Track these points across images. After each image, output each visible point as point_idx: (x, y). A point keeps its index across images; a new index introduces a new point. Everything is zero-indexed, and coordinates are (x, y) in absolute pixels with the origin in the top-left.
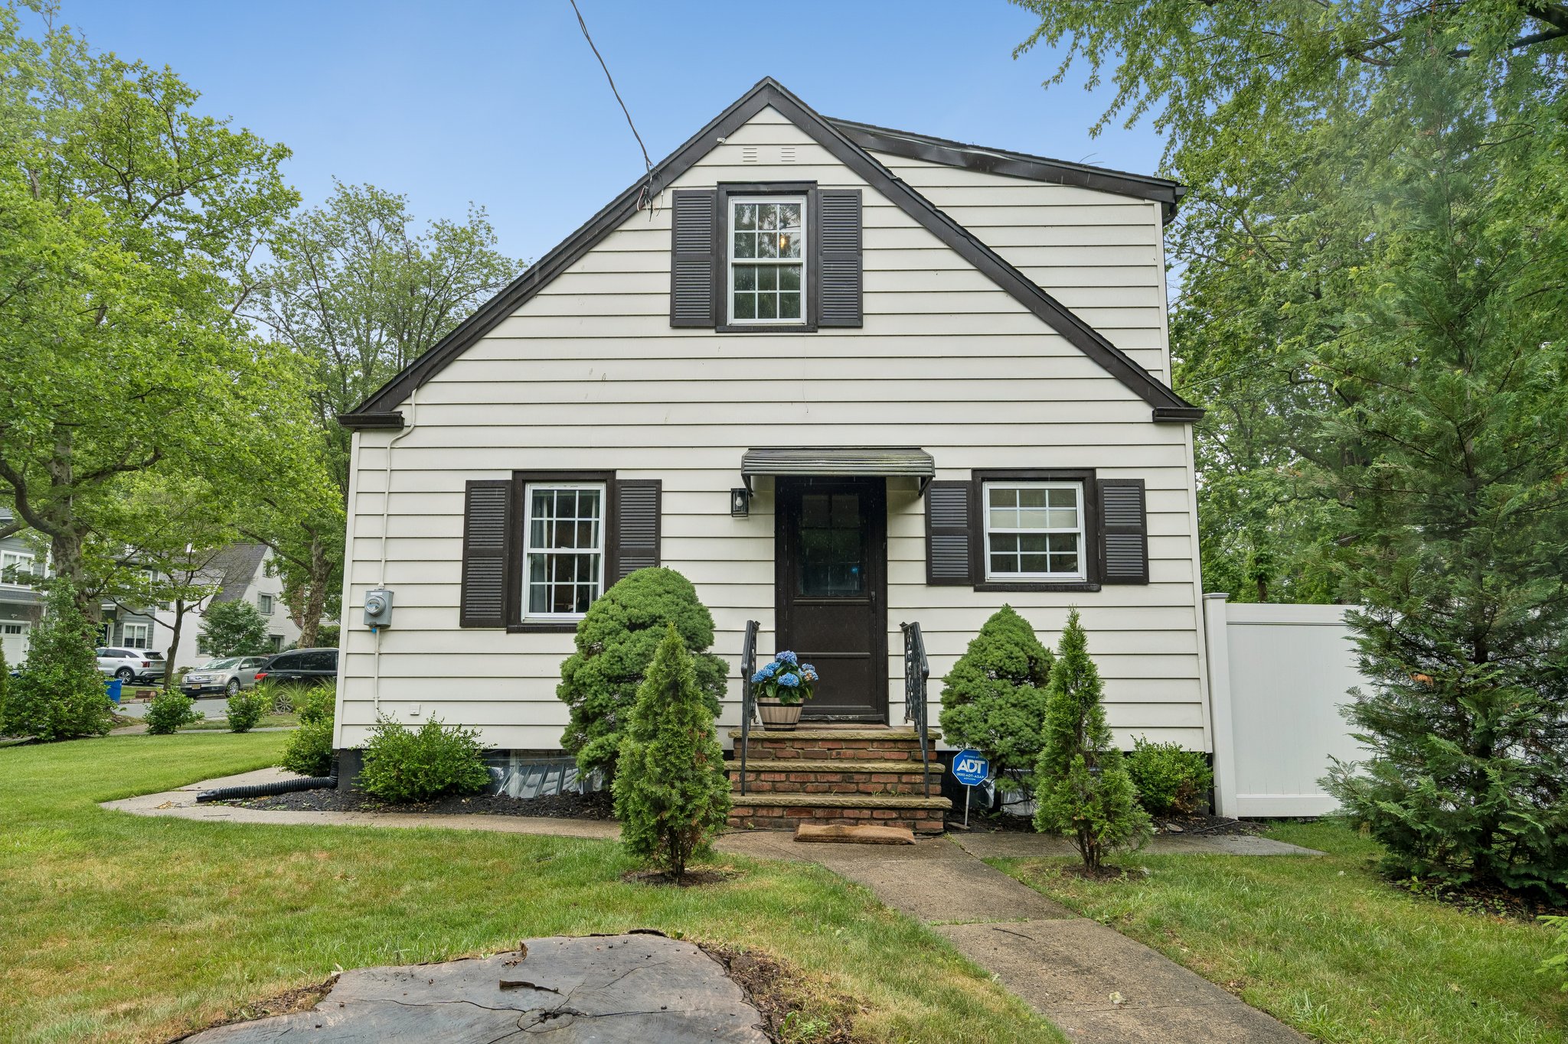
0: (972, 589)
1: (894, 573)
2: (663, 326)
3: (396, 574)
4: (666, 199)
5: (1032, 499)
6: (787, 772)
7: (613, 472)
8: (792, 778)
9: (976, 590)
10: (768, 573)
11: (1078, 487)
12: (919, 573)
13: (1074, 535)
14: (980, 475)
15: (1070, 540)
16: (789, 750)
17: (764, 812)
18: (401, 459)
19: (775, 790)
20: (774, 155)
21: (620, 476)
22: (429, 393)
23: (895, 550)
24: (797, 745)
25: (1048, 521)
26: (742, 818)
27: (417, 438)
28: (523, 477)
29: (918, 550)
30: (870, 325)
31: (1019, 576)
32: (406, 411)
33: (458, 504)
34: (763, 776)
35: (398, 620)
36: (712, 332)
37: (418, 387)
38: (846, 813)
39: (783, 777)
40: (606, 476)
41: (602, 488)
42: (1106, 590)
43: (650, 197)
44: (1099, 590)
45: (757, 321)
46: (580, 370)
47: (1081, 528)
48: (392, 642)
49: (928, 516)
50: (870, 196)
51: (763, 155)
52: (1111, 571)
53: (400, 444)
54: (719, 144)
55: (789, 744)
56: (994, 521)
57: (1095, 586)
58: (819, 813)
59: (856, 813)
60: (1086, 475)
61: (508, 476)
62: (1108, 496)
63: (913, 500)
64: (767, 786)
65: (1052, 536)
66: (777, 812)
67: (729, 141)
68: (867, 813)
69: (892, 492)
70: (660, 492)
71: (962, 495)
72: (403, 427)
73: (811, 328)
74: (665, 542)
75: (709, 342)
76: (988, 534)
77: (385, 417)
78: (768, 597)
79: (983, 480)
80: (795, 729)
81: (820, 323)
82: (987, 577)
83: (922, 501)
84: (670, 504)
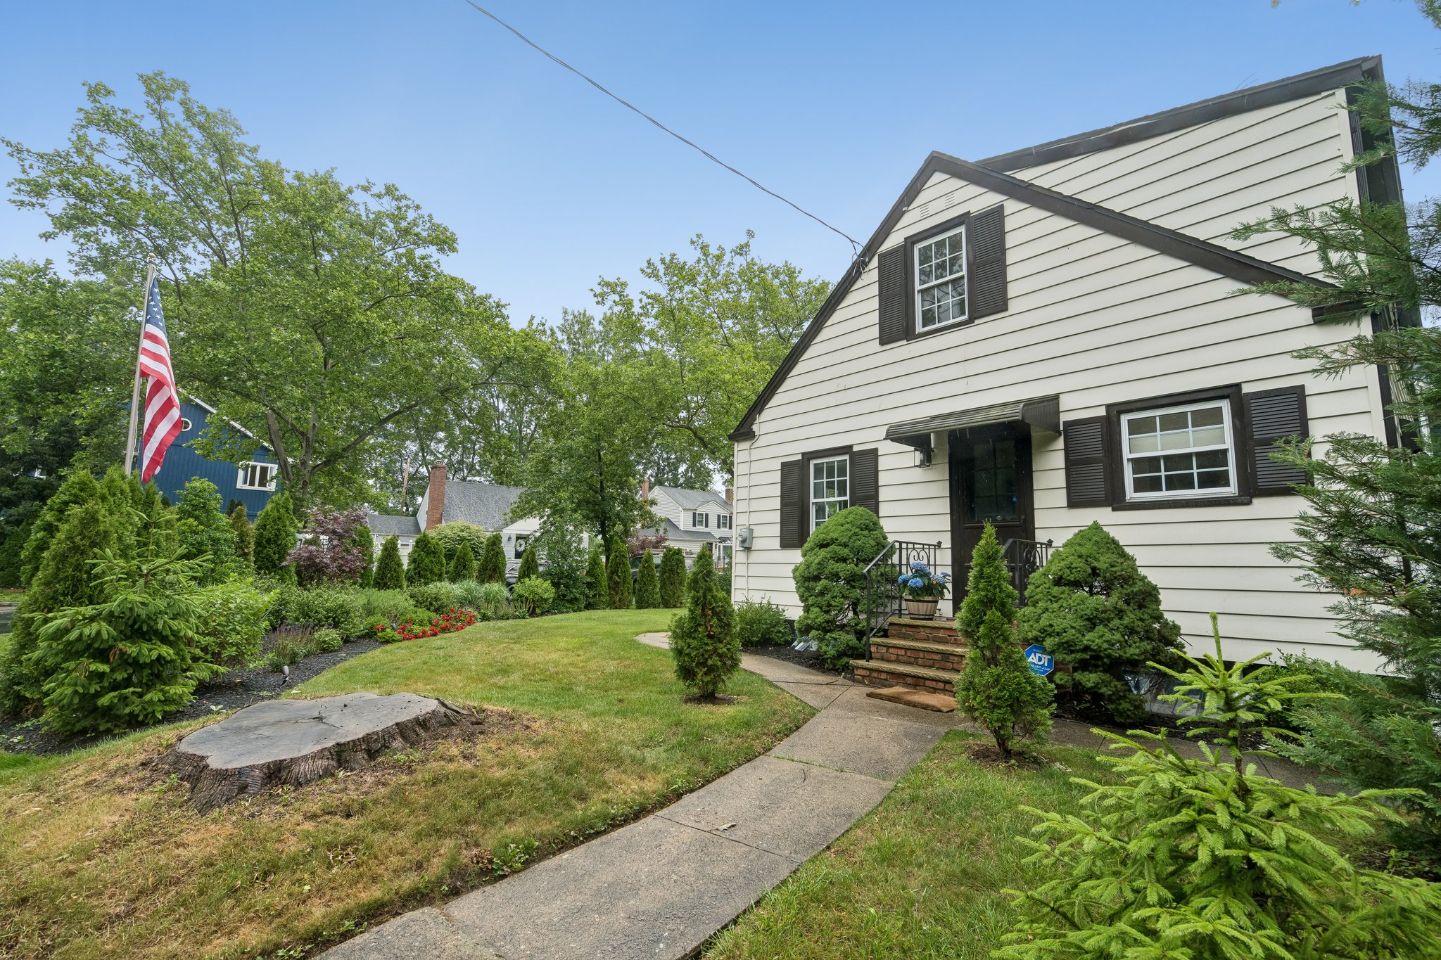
0: (1110, 509)
1: (1039, 500)
2: (876, 346)
3: (755, 519)
4: (875, 262)
5: (1175, 423)
6: (906, 649)
7: (851, 446)
8: (909, 654)
9: (1113, 510)
10: (945, 506)
11: (1225, 406)
12: (1061, 498)
13: (1225, 451)
14: (1116, 409)
15: (1218, 457)
16: (923, 633)
17: (875, 675)
18: (756, 454)
19: (898, 661)
20: (941, 204)
21: (855, 449)
22: (766, 415)
23: (1039, 481)
24: (928, 631)
25: (1192, 441)
26: (864, 677)
27: (760, 441)
28: (808, 456)
29: (1060, 479)
30: (1014, 306)
31: (1165, 494)
32: (755, 428)
33: (777, 477)
34: (891, 650)
35: (756, 544)
36: (904, 342)
37: (760, 413)
38: (928, 683)
39: (903, 652)
40: (847, 449)
41: (847, 457)
42: (1256, 501)
43: (865, 264)
44: (1249, 503)
45: (937, 325)
46: (832, 386)
47: (1228, 443)
48: (755, 557)
49: (1066, 450)
50: (1011, 206)
51: (933, 208)
52: (1262, 484)
53: (755, 446)
54: (904, 213)
55: (922, 629)
56: (1132, 448)
57: (1245, 499)
58: (909, 680)
59: (933, 684)
60: (1231, 392)
61: (799, 457)
62: (1255, 408)
63: (1053, 439)
64: (893, 657)
65: (1198, 454)
66: (883, 676)
67: (911, 207)
68: (941, 685)
69: (1036, 434)
70: (877, 456)
71: (1097, 429)
72: (754, 436)
73: (970, 321)
74: (881, 490)
75: (902, 349)
76: (1128, 460)
77: (744, 432)
78: (945, 523)
79: (1120, 413)
80: (931, 619)
81: (976, 315)
82: (1128, 498)
83: (1062, 438)
84: (883, 463)
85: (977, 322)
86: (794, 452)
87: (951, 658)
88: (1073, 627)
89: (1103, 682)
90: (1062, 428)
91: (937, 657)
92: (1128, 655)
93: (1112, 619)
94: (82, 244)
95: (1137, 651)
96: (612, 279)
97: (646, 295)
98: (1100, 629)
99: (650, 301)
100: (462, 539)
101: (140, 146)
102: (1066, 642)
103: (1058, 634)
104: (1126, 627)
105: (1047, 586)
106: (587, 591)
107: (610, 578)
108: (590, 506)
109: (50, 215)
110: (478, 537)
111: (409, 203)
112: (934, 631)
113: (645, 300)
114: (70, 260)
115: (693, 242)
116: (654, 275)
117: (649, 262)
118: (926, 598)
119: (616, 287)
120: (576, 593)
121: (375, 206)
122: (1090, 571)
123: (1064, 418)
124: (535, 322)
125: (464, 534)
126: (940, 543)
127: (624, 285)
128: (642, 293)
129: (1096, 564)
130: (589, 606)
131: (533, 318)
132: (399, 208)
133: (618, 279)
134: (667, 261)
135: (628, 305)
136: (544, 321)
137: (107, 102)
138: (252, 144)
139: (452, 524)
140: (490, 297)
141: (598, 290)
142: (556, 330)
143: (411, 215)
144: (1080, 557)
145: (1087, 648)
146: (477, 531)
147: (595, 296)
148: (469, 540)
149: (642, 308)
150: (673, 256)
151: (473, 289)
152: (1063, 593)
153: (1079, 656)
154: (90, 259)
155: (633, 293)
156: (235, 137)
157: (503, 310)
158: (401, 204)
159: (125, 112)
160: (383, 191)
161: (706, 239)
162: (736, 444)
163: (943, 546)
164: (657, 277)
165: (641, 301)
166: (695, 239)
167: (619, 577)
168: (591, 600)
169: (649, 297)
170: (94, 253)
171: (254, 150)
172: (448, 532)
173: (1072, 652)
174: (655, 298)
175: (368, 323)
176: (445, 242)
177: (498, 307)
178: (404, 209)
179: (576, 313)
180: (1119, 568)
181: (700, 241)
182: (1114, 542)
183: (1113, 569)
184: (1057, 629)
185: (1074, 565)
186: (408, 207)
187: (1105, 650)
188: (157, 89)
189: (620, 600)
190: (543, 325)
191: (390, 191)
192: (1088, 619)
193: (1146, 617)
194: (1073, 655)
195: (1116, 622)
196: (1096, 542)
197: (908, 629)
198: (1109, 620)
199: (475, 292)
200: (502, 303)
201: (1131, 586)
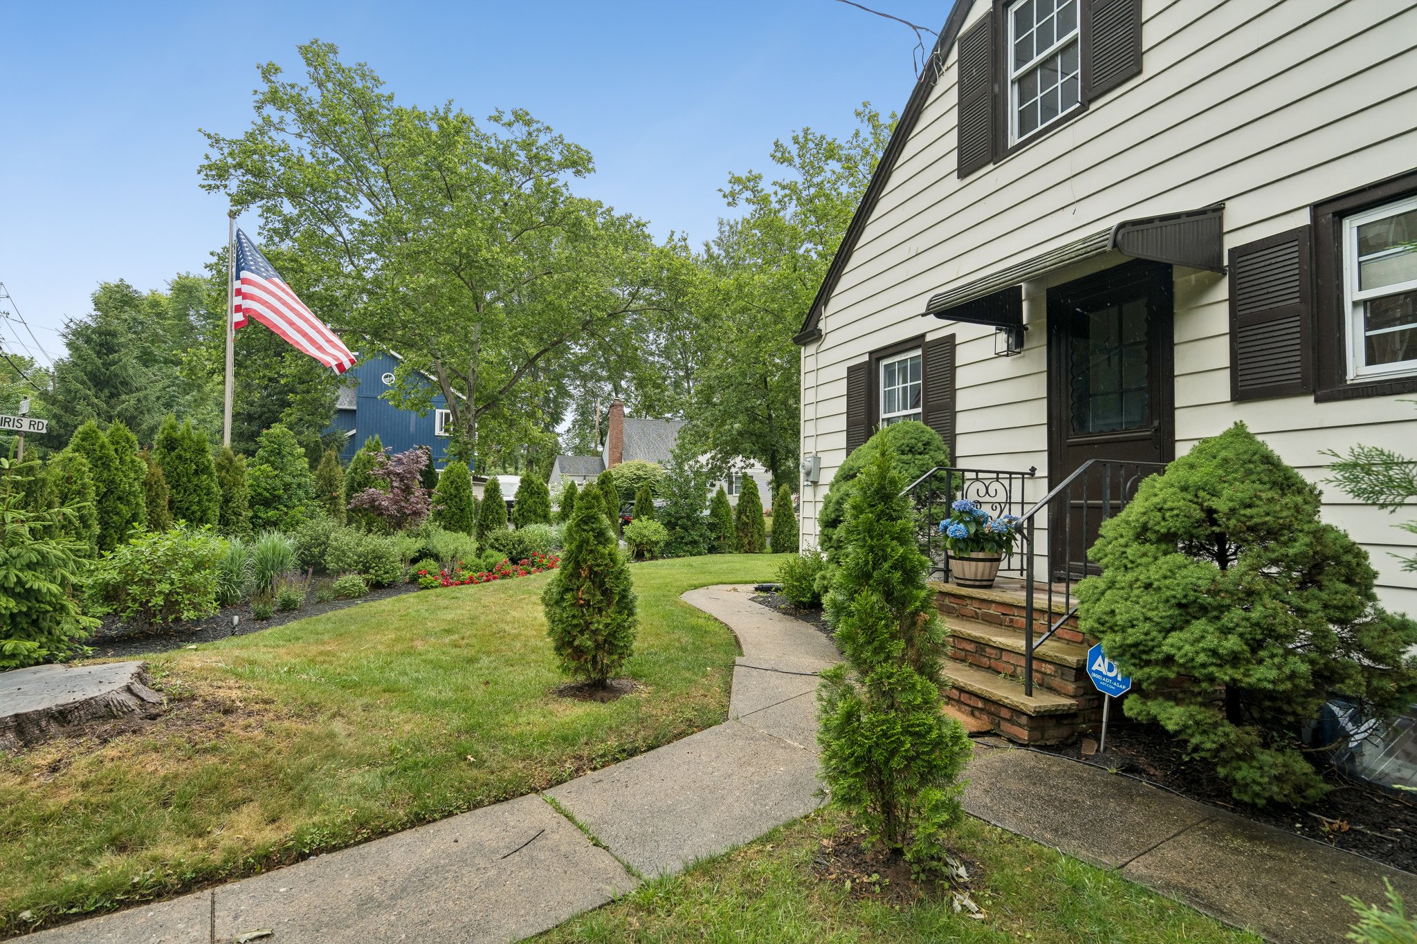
0: (1312, 398)
1: (1184, 393)
2: (954, 182)
3: (822, 444)
4: (954, 55)
7: (923, 336)
9: (1317, 401)
10: (1040, 413)
12: (1221, 386)
18: (824, 359)
21: (929, 338)
22: (834, 304)
23: (1183, 361)
24: (976, 604)
27: (829, 341)
28: (877, 355)
29: (1220, 354)
30: (1151, 64)
32: (821, 325)
33: (843, 387)
35: (824, 477)
36: (991, 167)
37: (826, 304)
40: (919, 341)
41: (919, 352)
45: (1040, 127)
46: (902, 253)
49: (1232, 301)
53: (821, 349)
55: (969, 602)
56: (1364, 280)
61: (868, 357)
63: (1211, 285)
69: (1183, 280)
70: (954, 346)
71: (1291, 253)
72: (821, 336)
73: (1084, 107)
74: (959, 395)
75: (991, 177)
76: (1355, 304)
77: (809, 333)
78: (1040, 439)
79: (1342, 215)
80: (989, 587)
81: (1091, 95)
82: (1350, 376)
83: (1226, 281)
84: (962, 356)
85: (1093, 107)
86: (859, 352)
87: (988, 650)
88: (1147, 619)
89: (1197, 723)
90: (1226, 262)
91: (971, 647)
92: (1252, 680)
93: (1228, 607)
94: (267, 218)
95: (1273, 674)
96: (743, 175)
97: (780, 185)
98: (1199, 626)
99: (787, 192)
100: (639, 478)
101: (307, 118)
102: (1136, 645)
103: (1123, 630)
104: (1258, 624)
105: (1122, 541)
106: (708, 533)
107: (739, 518)
108: (754, 438)
109: (229, 195)
110: (655, 475)
111: (539, 125)
112: (983, 606)
113: (781, 193)
114: (259, 234)
115: (858, 114)
116: (785, 159)
117: (776, 144)
118: (974, 555)
119: (749, 183)
120: (695, 535)
121: (504, 135)
122: (1198, 514)
123: (1230, 242)
124: (676, 238)
125: (641, 473)
126: (1033, 469)
127: (758, 178)
128: (775, 184)
129: (1215, 503)
130: (712, 550)
131: (673, 233)
132: (530, 134)
133: (750, 172)
134: (801, 140)
135: (764, 201)
136: (685, 235)
137: (280, 79)
138: (386, 94)
139: (630, 462)
140: (631, 216)
141: (727, 188)
142: (712, 245)
143: (543, 139)
144: (1184, 489)
145: (1169, 660)
146: (654, 469)
147: (725, 196)
148: (645, 479)
149: (780, 202)
150: (806, 131)
151: (610, 210)
152: (1145, 555)
153: (1154, 672)
154: (275, 231)
155: (766, 187)
156: (375, 89)
157: (644, 229)
158: (532, 129)
159: (293, 86)
160: (513, 119)
161: (874, 108)
162: (803, 349)
163: (1037, 474)
164: (790, 162)
165: (776, 193)
166: (861, 109)
167: (748, 517)
168: (715, 543)
169: (784, 188)
170: (277, 225)
171: (391, 98)
172: (626, 471)
173: (1148, 663)
174: (792, 188)
175: (493, 259)
176: (578, 162)
177: (638, 226)
178: (535, 134)
179: (732, 223)
180: (1261, 510)
181: (867, 111)
182: (1269, 460)
183: (1248, 512)
184: (1120, 619)
185: (1169, 505)
186: (539, 130)
187: (1204, 665)
188: (314, 55)
189: (750, 543)
190: (685, 240)
191: (521, 117)
192: (1180, 605)
193: (1313, 605)
194: (1147, 670)
195: (1237, 613)
196: (1226, 460)
197: (952, 600)
198: (1223, 608)
199: (612, 213)
200: (643, 222)
201: (1285, 544)
